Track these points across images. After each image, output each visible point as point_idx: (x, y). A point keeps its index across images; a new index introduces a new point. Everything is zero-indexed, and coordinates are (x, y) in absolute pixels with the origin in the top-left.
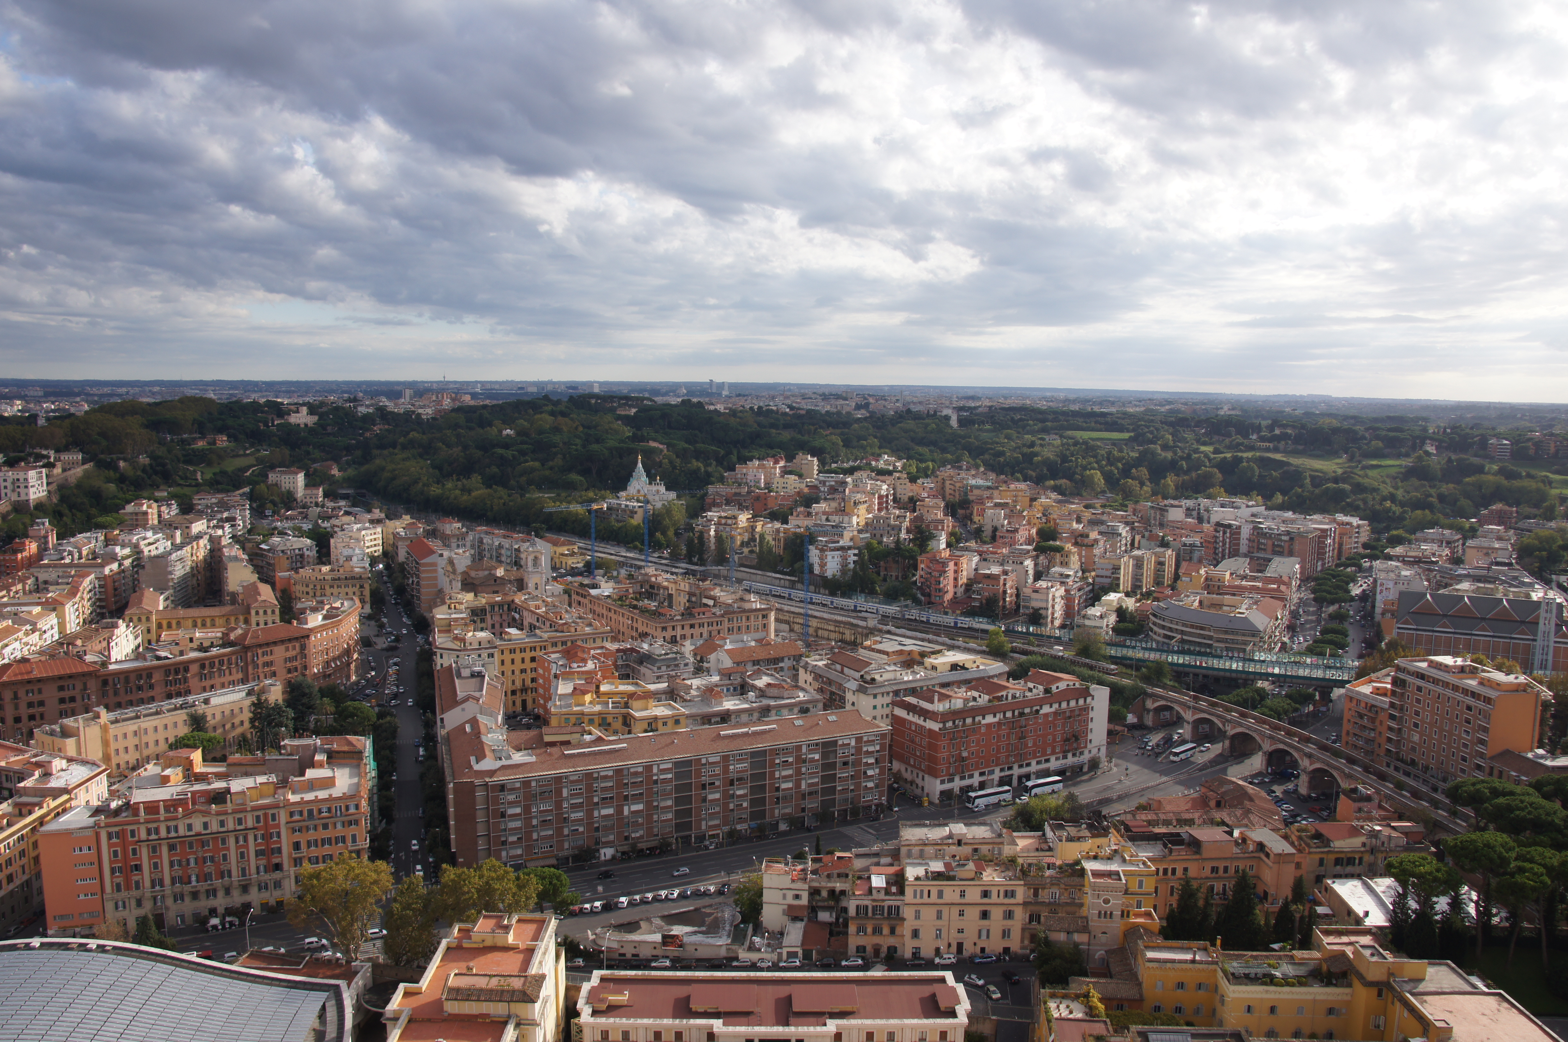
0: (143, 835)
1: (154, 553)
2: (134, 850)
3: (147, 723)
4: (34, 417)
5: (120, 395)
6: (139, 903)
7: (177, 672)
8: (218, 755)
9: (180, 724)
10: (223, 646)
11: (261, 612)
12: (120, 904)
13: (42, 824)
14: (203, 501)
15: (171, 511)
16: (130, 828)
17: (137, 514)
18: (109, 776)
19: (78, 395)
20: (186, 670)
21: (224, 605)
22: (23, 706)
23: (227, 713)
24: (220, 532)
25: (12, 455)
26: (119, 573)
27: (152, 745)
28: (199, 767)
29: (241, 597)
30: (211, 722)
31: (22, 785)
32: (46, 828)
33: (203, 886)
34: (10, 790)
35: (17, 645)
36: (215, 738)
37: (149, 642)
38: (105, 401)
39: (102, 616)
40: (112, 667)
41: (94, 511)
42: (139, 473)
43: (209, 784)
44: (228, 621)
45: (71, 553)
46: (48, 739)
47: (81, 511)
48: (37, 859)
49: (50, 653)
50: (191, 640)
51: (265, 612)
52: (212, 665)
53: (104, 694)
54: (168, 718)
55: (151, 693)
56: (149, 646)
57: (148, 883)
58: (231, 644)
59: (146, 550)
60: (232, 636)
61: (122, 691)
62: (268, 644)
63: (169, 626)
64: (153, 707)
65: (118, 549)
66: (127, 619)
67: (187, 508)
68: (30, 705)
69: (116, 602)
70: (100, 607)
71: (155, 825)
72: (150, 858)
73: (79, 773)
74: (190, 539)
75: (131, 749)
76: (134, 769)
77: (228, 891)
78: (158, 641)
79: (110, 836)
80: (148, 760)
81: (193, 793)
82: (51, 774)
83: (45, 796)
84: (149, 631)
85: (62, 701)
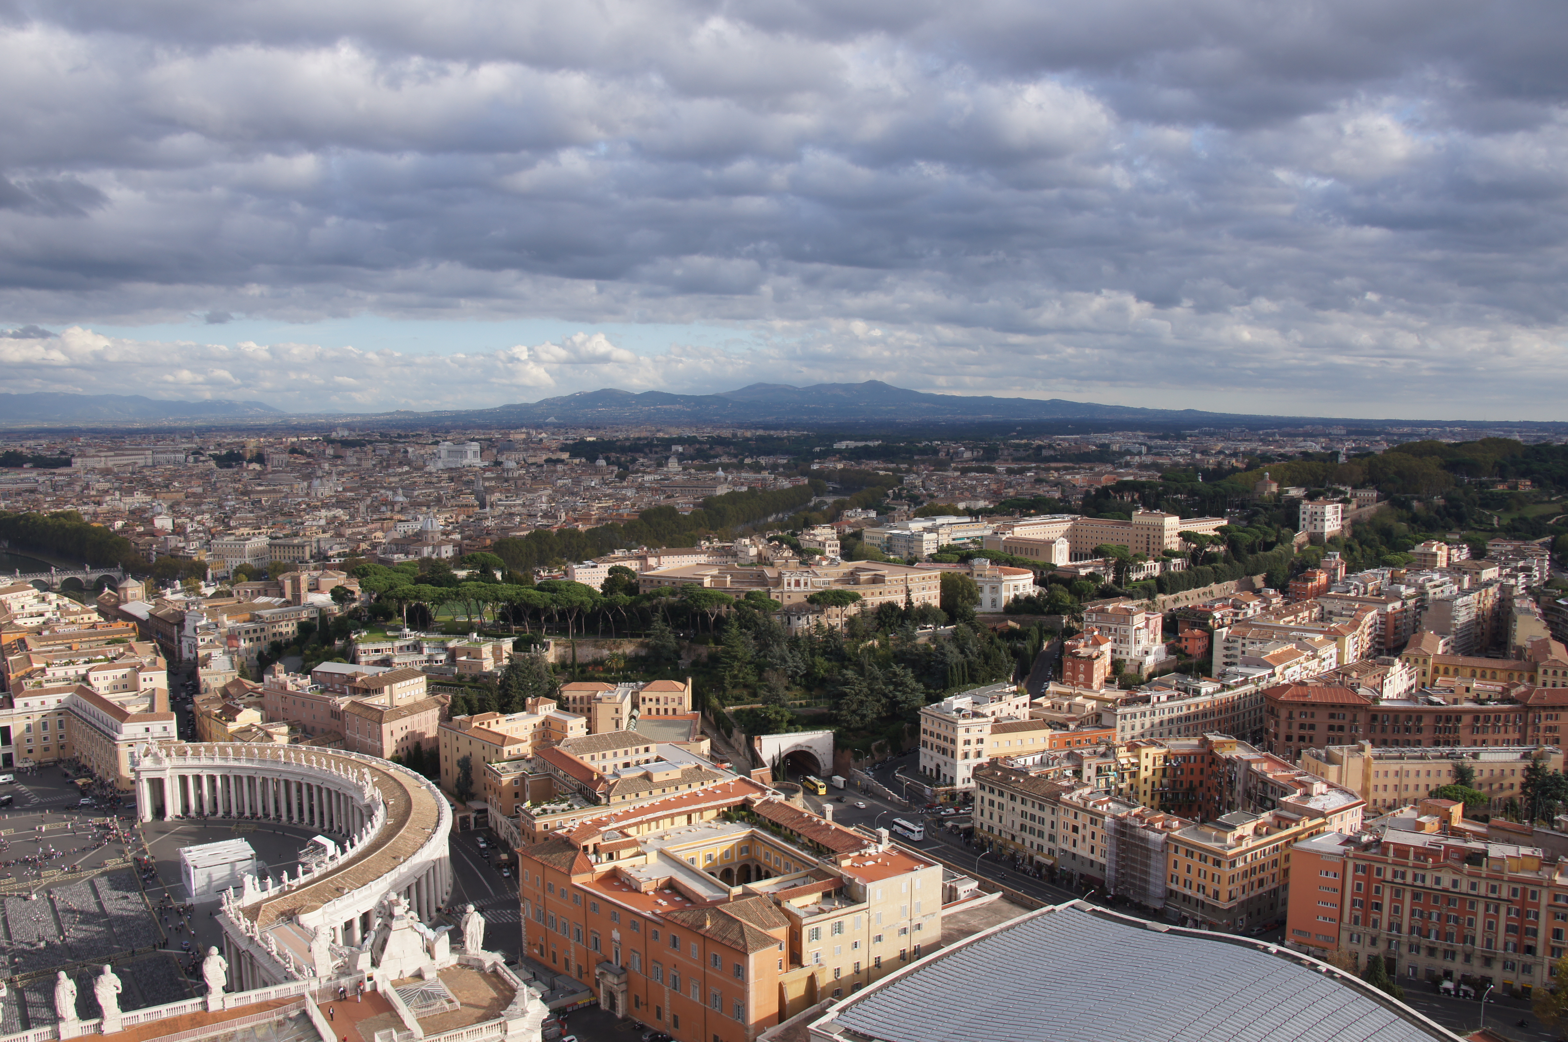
0: (1389, 876)
1: (1438, 596)
2: (1377, 889)
3: (1411, 766)
4: (1336, 454)
5: (1419, 435)
6: (1373, 942)
7: (1448, 720)
8: (1480, 814)
9: (1444, 773)
10: (1502, 701)
11: (1550, 672)
12: (1355, 936)
13: (1296, 840)
14: (1495, 547)
15: (1461, 555)
16: (1377, 865)
17: (1425, 555)
18: (1364, 809)
19: (1378, 434)
20: (1458, 719)
21: (1508, 658)
22: (1295, 726)
23: (1497, 772)
24: (1512, 582)
25: (1313, 489)
26: (1401, 612)
27: (1411, 788)
28: (1457, 821)
29: (1528, 652)
30: (1477, 778)
31: (1284, 799)
32: (1298, 845)
33: (1441, 945)
34: (1273, 802)
35: (1297, 668)
36: (1479, 795)
37: (1423, 685)
38: (1404, 440)
39: (1380, 652)
40: (1382, 704)
41: (1383, 548)
42: (1432, 514)
43: (1466, 841)
44: (1510, 676)
45: (1357, 587)
46: (1313, 762)
47: (1371, 547)
48: (1286, 872)
49: (1327, 680)
50: (1468, 690)
51: (1555, 673)
52: (1487, 719)
53: (1372, 729)
54: (1433, 765)
55: (1418, 737)
56: (1421, 689)
57: (1385, 924)
58: (1511, 701)
59: (1431, 592)
60: (1513, 693)
61: (1390, 729)
62: (1553, 708)
63: (1446, 672)
64: (1418, 751)
65: (1402, 588)
66: (1404, 659)
67: (1479, 554)
68: (1302, 726)
69: (1395, 641)
70: (1378, 643)
71: (1402, 869)
72: (1392, 901)
73: (1336, 800)
74: (1478, 586)
75: (1390, 788)
76: (1390, 808)
77: (1468, 958)
78: (1432, 685)
79: (1356, 868)
80: (1405, 802)
81: (1447, 847)
82: (1311, 796)
83: (1302, 815)
84: (1424, 674)
85: (1331, 728)
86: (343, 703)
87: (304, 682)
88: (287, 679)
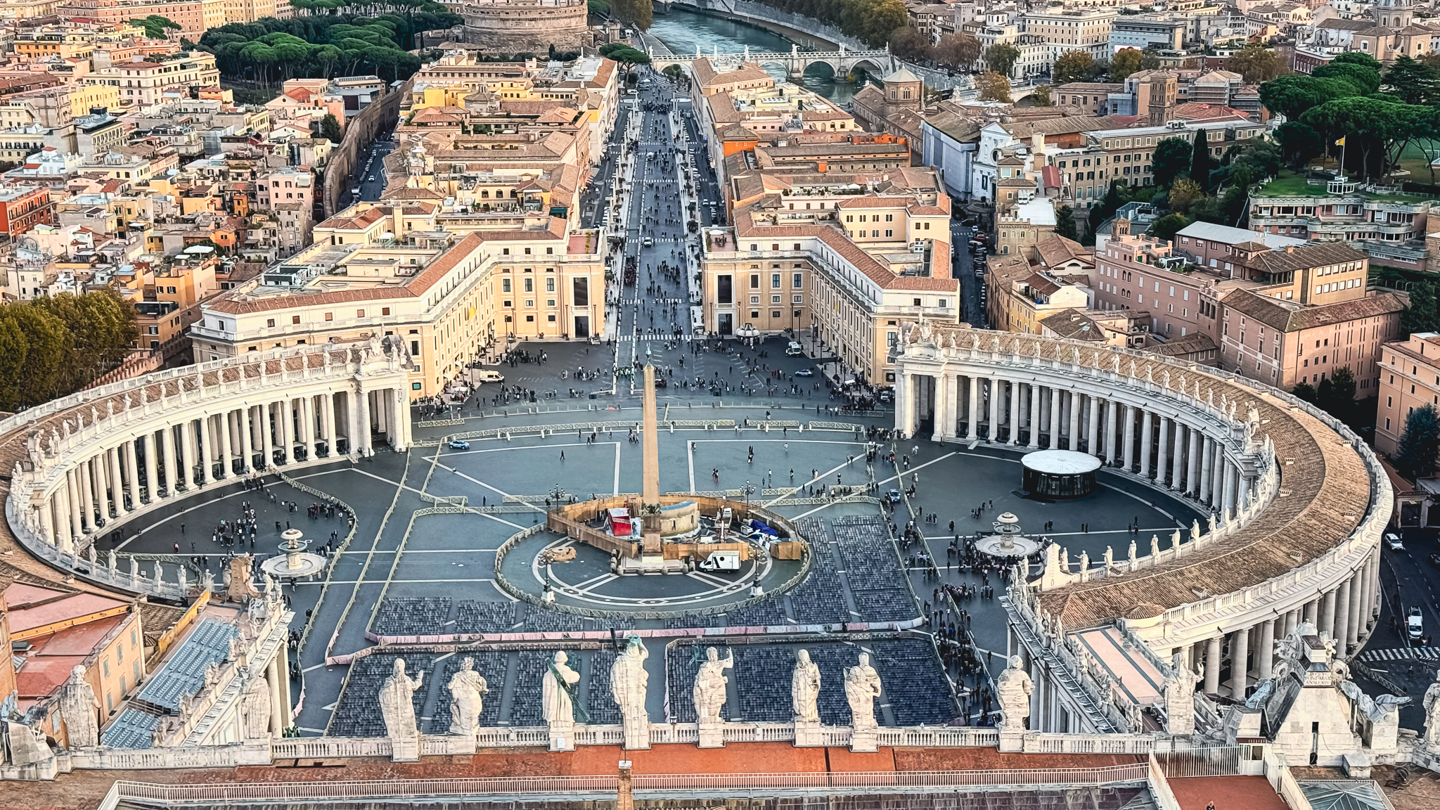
86: (1223, 291)
87: (1162, 250)
88: (1134, 244)
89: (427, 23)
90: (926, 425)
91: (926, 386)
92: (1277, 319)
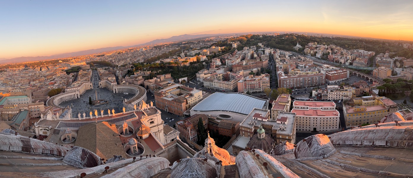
86: (133, 79)
87: (129, 77)
88: (128, 77)
89: (79, 68)
90: (116, 92)
91: (115, 89)
92: (137, 81)
